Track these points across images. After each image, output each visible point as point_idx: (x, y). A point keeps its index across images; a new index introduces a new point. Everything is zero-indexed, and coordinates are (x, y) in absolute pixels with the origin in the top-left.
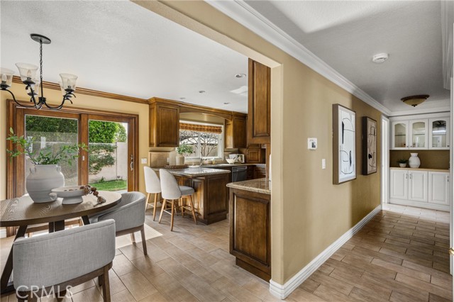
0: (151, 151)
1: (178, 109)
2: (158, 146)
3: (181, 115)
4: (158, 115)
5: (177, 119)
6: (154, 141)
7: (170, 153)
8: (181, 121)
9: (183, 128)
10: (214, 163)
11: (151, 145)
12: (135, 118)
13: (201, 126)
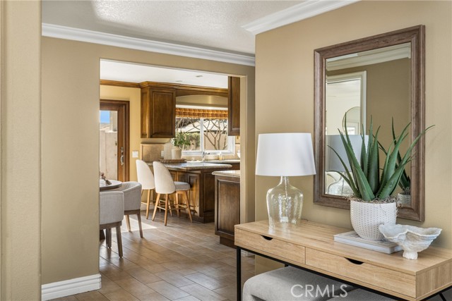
0: (143, 143)
1: (174, 93)
2: (151, 137)
3: (178, 99)
4: (151, 101)
5: (173, 103)
6: (147, 131)
7: (165, 145)
8: (177, 106)
9: (180, 114)
10: (221, 158)
11: (143, 135)
12: (125, 105)
13: (204, 110)
